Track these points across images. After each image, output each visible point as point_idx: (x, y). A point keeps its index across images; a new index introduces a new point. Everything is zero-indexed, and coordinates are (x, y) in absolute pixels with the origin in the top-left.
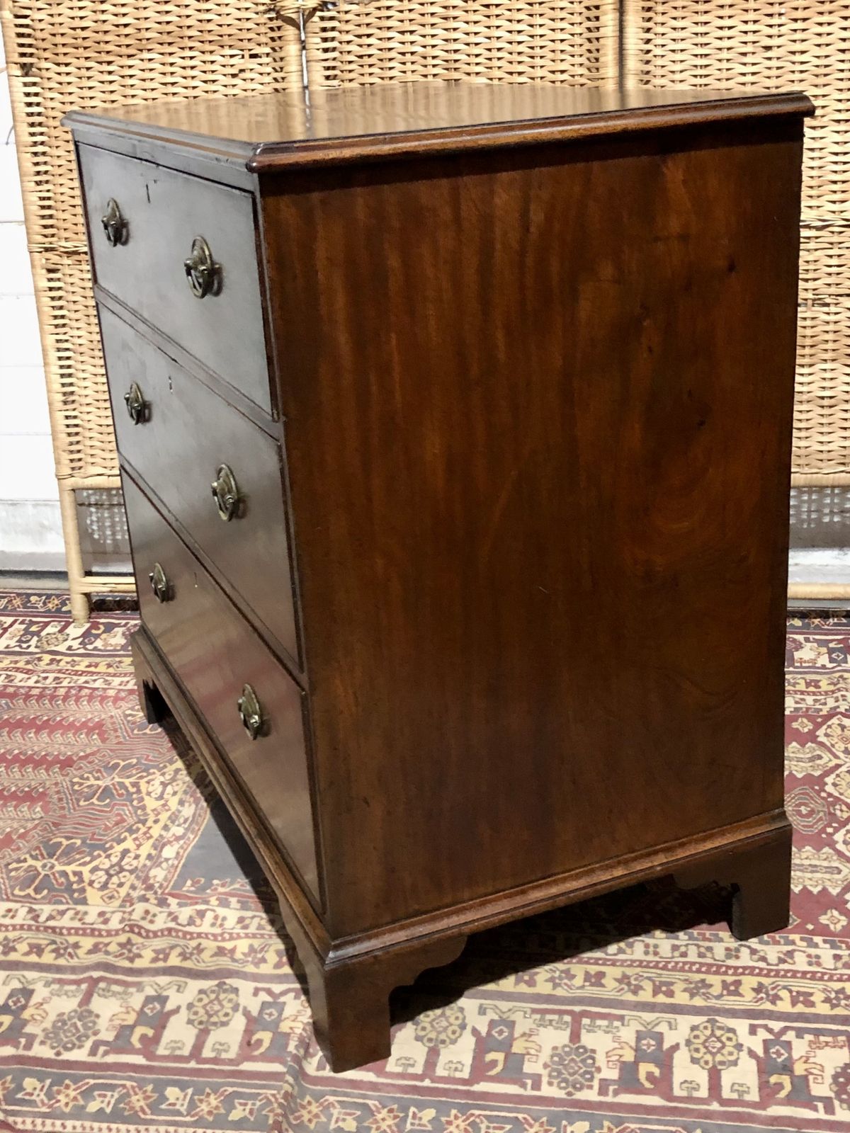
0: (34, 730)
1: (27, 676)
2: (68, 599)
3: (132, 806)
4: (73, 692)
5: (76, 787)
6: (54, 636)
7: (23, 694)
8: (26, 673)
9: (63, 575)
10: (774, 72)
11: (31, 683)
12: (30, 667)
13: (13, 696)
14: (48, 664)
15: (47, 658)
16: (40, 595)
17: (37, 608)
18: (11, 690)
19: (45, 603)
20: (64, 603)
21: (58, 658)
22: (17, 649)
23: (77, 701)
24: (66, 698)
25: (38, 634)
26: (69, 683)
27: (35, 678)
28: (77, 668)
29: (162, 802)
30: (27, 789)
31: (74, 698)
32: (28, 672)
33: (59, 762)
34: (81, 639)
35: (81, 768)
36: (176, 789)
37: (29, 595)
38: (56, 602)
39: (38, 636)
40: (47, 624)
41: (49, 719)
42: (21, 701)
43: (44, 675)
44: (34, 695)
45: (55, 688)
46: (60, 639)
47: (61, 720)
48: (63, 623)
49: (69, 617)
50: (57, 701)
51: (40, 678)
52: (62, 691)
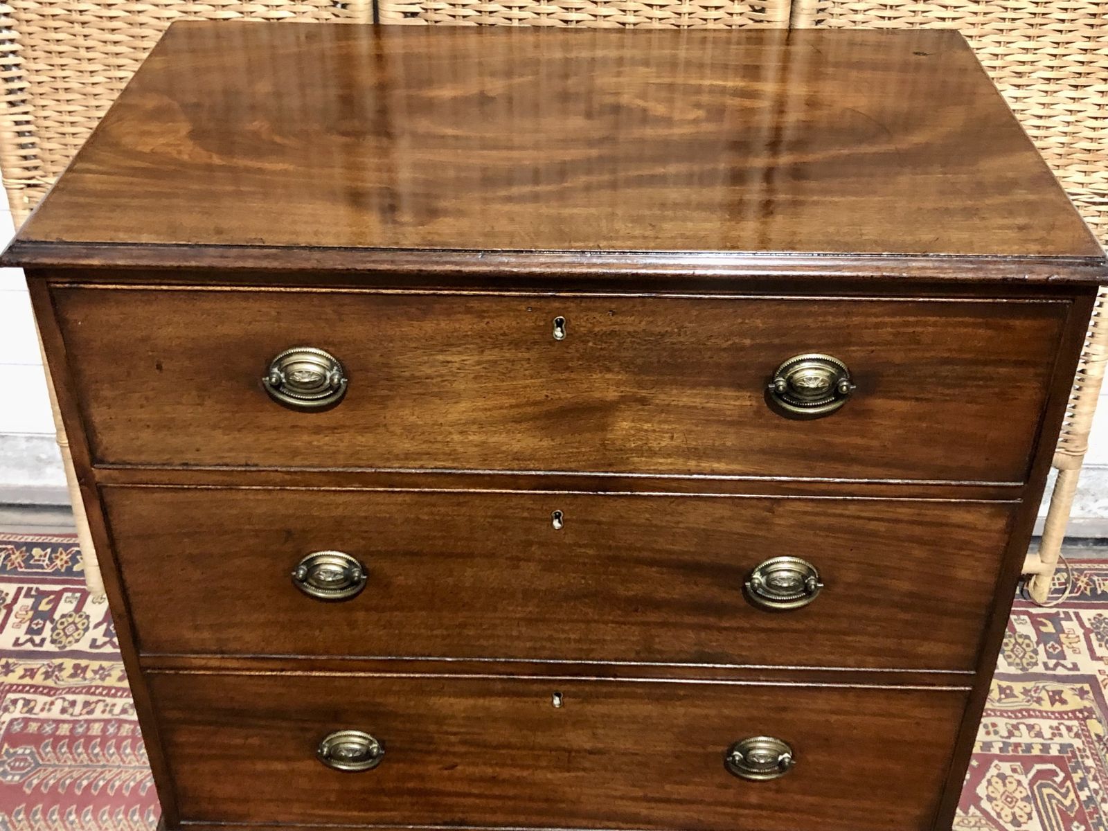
0: (74, 807)
1: (48, 699)
2: (79, 553)
4: (111, 730)
6: (70, 620)
7: (50, 736)
8: (48, 694)
10: (980, 19)
11: (55, 713)
12: (50, 683)
13: (36, 740)
14: (73, 676)
15: (69, 663)
16: (43, 546)
17: (42, 567)
18: (33, 727)
19: (50, 559)
20: (74, 560)
21: (83, 663)
22: (29, 647)
23: (118, 747)
24: (104, 739)
25: (48, 616)
26: (104, 712)
27: (59, 704)
28: (109, 682)
31: (114, 741)
32: (50, 691)
34: (104, 626)
37: (30, 546)
38: (65, 557)
39: (52, 621)
40: (59, 595)
41: (89, 785)
42: (49, 749)
43: (70, 697)
44: (64, 737)
45: (87, 721)
46: (79, 626)
47: (105, 786)
48: (78, 595)
49: (83, 583)
50: (94, 748)
51: (66, 704)
52: (96, 729)
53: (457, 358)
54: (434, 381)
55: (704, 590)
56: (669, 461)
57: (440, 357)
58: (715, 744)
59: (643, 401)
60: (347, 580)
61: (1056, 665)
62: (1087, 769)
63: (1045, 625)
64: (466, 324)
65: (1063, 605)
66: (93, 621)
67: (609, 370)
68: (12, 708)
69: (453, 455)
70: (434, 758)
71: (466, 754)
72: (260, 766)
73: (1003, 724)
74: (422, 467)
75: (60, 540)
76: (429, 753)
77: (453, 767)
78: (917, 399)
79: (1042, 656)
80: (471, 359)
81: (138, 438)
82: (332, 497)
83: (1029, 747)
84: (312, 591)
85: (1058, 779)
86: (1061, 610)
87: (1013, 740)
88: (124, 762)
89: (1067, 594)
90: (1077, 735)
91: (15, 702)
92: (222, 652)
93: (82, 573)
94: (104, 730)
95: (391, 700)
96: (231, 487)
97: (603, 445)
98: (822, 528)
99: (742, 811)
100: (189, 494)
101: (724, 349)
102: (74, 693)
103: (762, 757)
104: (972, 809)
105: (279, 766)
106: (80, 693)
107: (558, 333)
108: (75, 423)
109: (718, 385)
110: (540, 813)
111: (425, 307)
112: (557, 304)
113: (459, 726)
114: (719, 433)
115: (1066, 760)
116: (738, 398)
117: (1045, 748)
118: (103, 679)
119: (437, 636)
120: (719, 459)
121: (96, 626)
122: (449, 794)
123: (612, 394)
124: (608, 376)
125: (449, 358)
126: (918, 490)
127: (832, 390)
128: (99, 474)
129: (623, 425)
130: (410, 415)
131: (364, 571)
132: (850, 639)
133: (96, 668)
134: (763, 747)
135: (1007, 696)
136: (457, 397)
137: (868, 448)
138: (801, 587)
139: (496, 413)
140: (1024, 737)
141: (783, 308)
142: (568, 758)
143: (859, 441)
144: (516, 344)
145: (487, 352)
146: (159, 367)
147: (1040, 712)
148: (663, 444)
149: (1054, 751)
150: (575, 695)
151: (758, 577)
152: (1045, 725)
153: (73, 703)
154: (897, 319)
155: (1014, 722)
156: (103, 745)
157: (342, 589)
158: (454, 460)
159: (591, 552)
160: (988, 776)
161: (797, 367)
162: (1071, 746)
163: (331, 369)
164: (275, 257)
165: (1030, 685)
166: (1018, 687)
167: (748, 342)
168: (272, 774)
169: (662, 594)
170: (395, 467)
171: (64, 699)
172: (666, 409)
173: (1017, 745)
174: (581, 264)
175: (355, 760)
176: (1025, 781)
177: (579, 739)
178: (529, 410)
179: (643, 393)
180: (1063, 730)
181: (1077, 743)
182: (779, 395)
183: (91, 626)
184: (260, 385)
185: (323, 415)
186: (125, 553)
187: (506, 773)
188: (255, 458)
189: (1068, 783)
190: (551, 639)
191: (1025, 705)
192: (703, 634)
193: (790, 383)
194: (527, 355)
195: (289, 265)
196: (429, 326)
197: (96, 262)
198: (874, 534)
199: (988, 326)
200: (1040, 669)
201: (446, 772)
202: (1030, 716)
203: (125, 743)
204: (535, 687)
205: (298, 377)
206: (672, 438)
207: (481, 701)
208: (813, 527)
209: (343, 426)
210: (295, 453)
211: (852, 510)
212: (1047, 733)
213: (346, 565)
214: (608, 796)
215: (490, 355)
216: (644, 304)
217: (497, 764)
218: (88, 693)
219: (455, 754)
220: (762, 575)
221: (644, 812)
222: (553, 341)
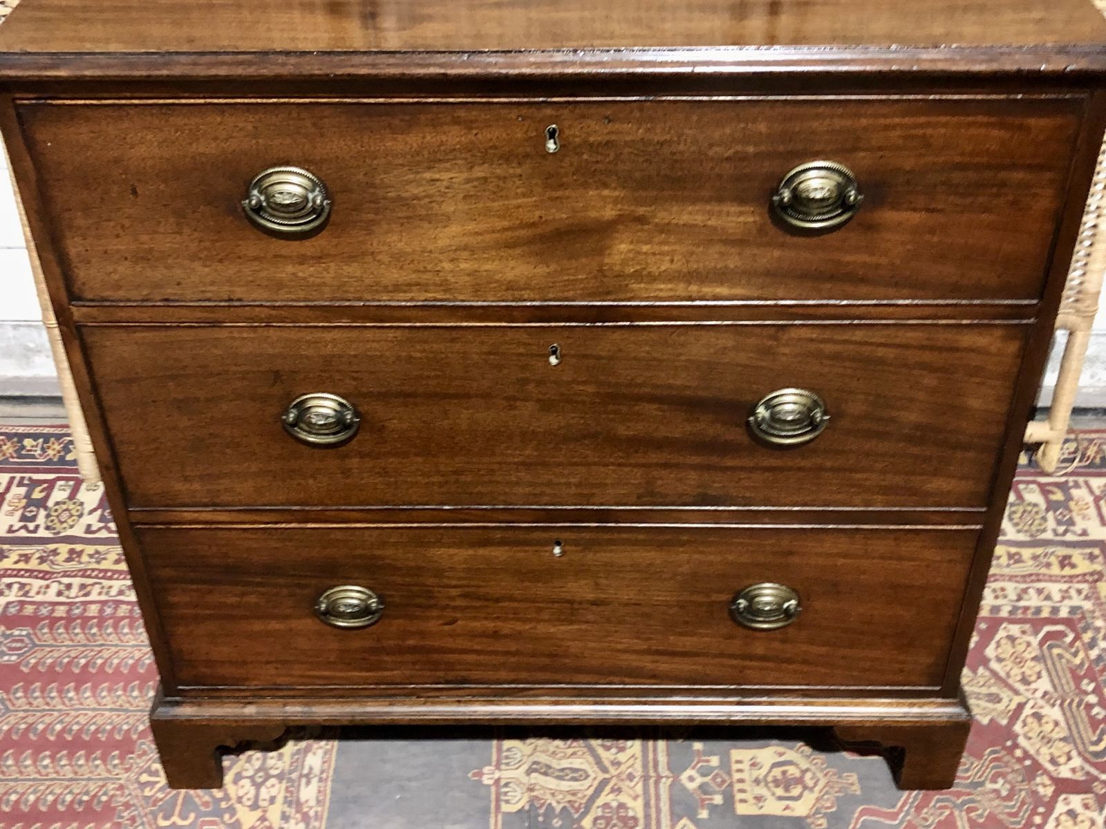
1: (44, 583)
2: (71, 442)
3: (224, 823)
4: (108, 611)
5: (147, 792)
6: (64, 507)
7: (46, 618)
8: (42, 578)
9: (57, 400)
11: (51, 596)
12: (45, 567)
13: (33, 621)
14: (68, 560)
15: (64, 549)
16: (35, 437)
17: (33, 457)
18: (29, 610)
19: (43, 450)
20: (66, 449)
21: (78, 547)
22: (23, 533)
23: (115, 626)
24: (101, 620)
25: (42, 503)
26: (100, 593)
27: (55, 588)
28: (104, 565)
29: (258, 813)
30: (85, 798)
31: (111, 621)
32: (45, 575)
33: (117, 745)
34: (99, 512)
35: (145, 753)
36: (274, 792)
37: (22, 437)
38: (57, 447)
39: (46, 508)
40: (51, 484)
41: (86, 665)
42: (46, 630)
43: (66, 580)
44: (61, 618)
45: (84, 603)
46: (74, 512)
47: (103, 664)
48: (72, 483)
49: (76, 471)
50: (91, 628)
51: (62, 587)
52: (93, 610)
53: (445, 176)
54: (422, 202)
55: (708, 428)
56: (670, 286)
57: (428, 175)
58: (720, 592)
59: (641, 220)
60: (340, 424)
61: (1066, 532)
62: (1098, 630)
63: (1053, 493)
64: (454, 136)
65: (1072, 474)
66: (88, 508)
67: (605, 185)
68: (7, 592)
69: (445, 286)
70: (435, 613)
71: (467, 608)
72: (257, 626)
73: (1012, 588)
74: (412, 300)
75: (51, 430)
76: (430, 607)
77: (454, 621)
78: (928, 210)
79: (1051, 523)
80: (460, 177)
81: (115, 271)
82: (318, 335)
83: (1038, 610)
84: (303, 436)
85: (1069, 639)
86: (1071, 479)
87: (1022, 603)
88: (122, 641)
89: (1076, 463)
90: (1087, 598)
91: (9, 586)
92: (214, 505)
93: (75, 462)
94: (101, 611)
95: (389, 552)
96: (215, 324)
97: (601, 271)
98: (829, 357)
99: (747, 663)
100: (171, 333)
101: (728, 159)
102: (69, 576)
103: (767, 604)
104: (981, 670)
105: (275, 625)
106: (75, 576)
107: (551, 146)
108: (50, 256)
109: (720, 200)
110: (543, 669)
111: (411, 118)
112: (549, 111)
113: (459, 579)
114: (722, 254)
115: (1076, 621)
116: (741, 213)
117: (1055, 610)
118: (98, 562)
119: (433, 483)
120: (722, 283)
121: (91, 512)
122: (451, 651)
123: (609, 213)
124: (606, 192)
125: (437, 176)
126: (928, 311)
127: (839, 201)
128: (77, 312)
129: (621, 248)
130: (397, 241)
131: (356, 414)
132: (858, 476)
133: (92, 552)
134: (768, 594)
135: (1017, 562)
136: (447, 219)
137: (878, 266)
138: (806, 420)
139: (488, 237)
140: (1033, 600)
141: (788, 110)
142: (570, 610)
143: (867, 258)
144: (507, 158)
145: (477, 169)
146: (134, 192)
147: (1051, 576)
148: (663, 268)
149: (1064, 613)
150: (576, 543)
151: (762, 412)
152: (1055, 589)
153: (69, 586)
154: (906, 120)
155: (1024, 586)
156: (100, 625)
157: (334, 434)
158: (445, 291)
159: (591, 389)
160: (997, 637)
161: (803, 177)
162: (1080, 608)
163: (313, 191)
164: (250, 64)
165: (1039, 551)
166: (1026, 553)
167: (751, 149)
168: (269, 634)
169: (663, 432)
170: (385, 300)
171: (60, 583)
172: (664, 229)
173: (1026, 609)
174: (573, 64)
175: (353, 616)
176: (1035, 641)
177: (581, 589)
178: (523, 233)
179: (641, 210)
180: (1073, 593)
181: (1088, 605)
182: (784, 207)
183: (86, 511)
184: (239, 210)
185: (307, 243)
186: (109, 399)
187: (507, 627)
188: (239, 292)
189: (1078, 644)
190: (549, 484)
191: (1034, 570)
192: (706, 476)
193: (796, 195)
194: (519, 171)
195: (264, 72)
196: (413, 140)
197: (62, 73)
198: (882, 361)
199: (1001, 126)
200: (1048, 535)
201: (447, 628)
202: (1039, 581)
203: (122, 623)
204: (536, 535)
205: (279, 199)
206: (672, 261)
207: (481, 551)
208: (818, 355)
209: (328, 255)
210: (280, 285)
211: (859, 335)
212: (1057, 596)
213: (338, 408)
214: (612, 650)
215: (479, 172)
216: (641, 110)
217: (498, 618)
218: (83, 576)
219: (455, 608)
220: (767, 408)
221: (650, 666)
222: (546, 155)
